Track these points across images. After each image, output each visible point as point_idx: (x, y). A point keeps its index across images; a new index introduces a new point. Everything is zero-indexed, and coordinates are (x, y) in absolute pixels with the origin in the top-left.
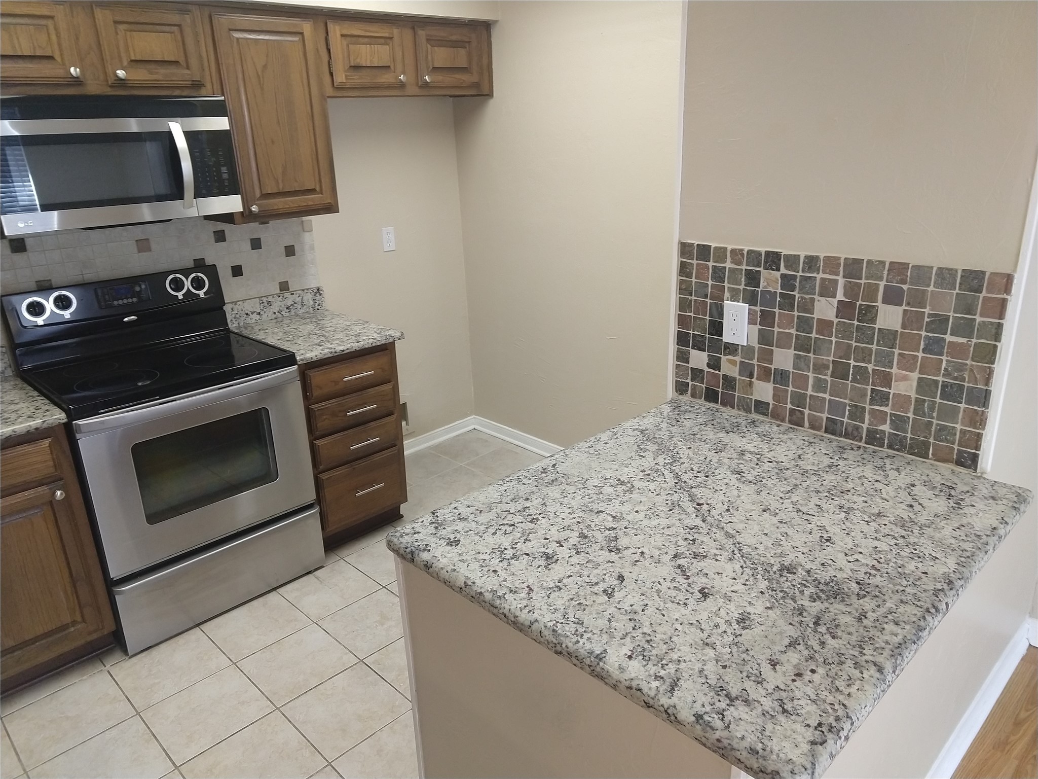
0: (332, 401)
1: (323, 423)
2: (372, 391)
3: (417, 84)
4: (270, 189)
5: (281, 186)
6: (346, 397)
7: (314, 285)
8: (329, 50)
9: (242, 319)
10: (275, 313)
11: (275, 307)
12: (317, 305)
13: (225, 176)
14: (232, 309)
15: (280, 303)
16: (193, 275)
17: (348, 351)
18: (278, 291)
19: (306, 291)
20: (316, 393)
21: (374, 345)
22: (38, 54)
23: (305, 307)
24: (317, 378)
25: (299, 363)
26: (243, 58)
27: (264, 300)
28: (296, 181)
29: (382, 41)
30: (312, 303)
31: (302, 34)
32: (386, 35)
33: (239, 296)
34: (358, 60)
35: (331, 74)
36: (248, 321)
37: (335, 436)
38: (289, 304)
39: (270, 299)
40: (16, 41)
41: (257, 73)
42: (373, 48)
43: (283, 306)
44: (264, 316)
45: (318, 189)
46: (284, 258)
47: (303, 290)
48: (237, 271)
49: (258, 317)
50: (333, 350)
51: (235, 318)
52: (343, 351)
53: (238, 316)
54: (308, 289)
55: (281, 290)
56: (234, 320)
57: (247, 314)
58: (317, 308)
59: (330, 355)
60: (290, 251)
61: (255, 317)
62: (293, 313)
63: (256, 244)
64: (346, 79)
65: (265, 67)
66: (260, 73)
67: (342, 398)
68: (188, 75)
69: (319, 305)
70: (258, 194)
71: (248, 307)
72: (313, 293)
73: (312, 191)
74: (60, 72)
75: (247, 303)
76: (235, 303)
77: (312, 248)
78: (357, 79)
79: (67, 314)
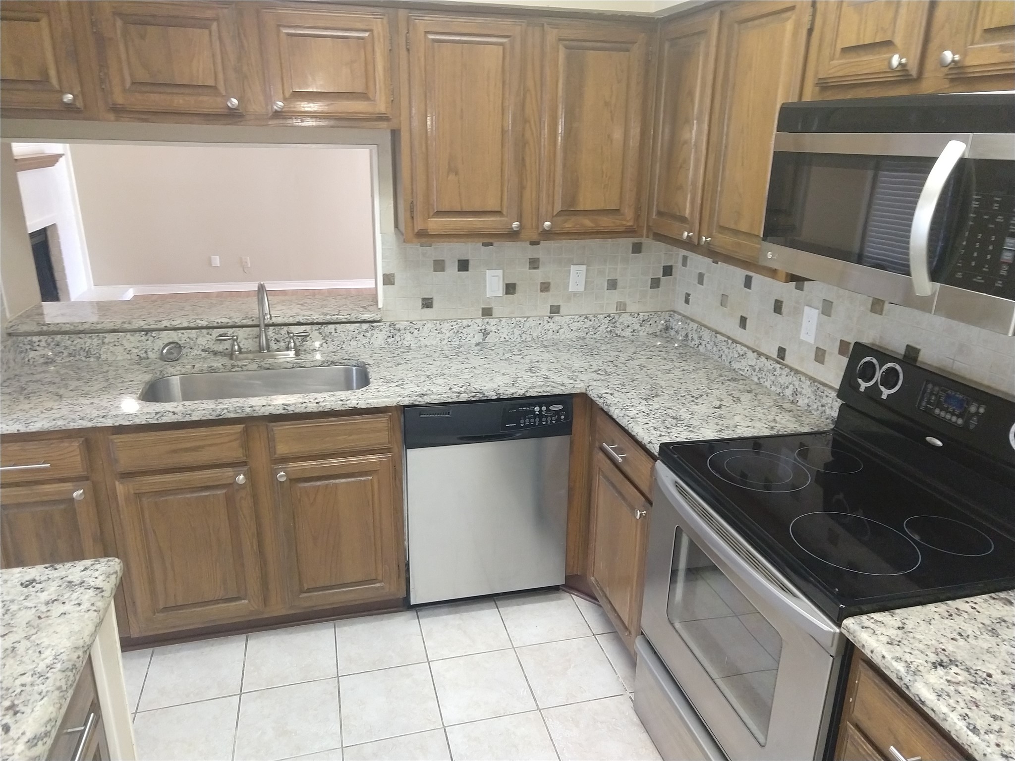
79: (886, 393)
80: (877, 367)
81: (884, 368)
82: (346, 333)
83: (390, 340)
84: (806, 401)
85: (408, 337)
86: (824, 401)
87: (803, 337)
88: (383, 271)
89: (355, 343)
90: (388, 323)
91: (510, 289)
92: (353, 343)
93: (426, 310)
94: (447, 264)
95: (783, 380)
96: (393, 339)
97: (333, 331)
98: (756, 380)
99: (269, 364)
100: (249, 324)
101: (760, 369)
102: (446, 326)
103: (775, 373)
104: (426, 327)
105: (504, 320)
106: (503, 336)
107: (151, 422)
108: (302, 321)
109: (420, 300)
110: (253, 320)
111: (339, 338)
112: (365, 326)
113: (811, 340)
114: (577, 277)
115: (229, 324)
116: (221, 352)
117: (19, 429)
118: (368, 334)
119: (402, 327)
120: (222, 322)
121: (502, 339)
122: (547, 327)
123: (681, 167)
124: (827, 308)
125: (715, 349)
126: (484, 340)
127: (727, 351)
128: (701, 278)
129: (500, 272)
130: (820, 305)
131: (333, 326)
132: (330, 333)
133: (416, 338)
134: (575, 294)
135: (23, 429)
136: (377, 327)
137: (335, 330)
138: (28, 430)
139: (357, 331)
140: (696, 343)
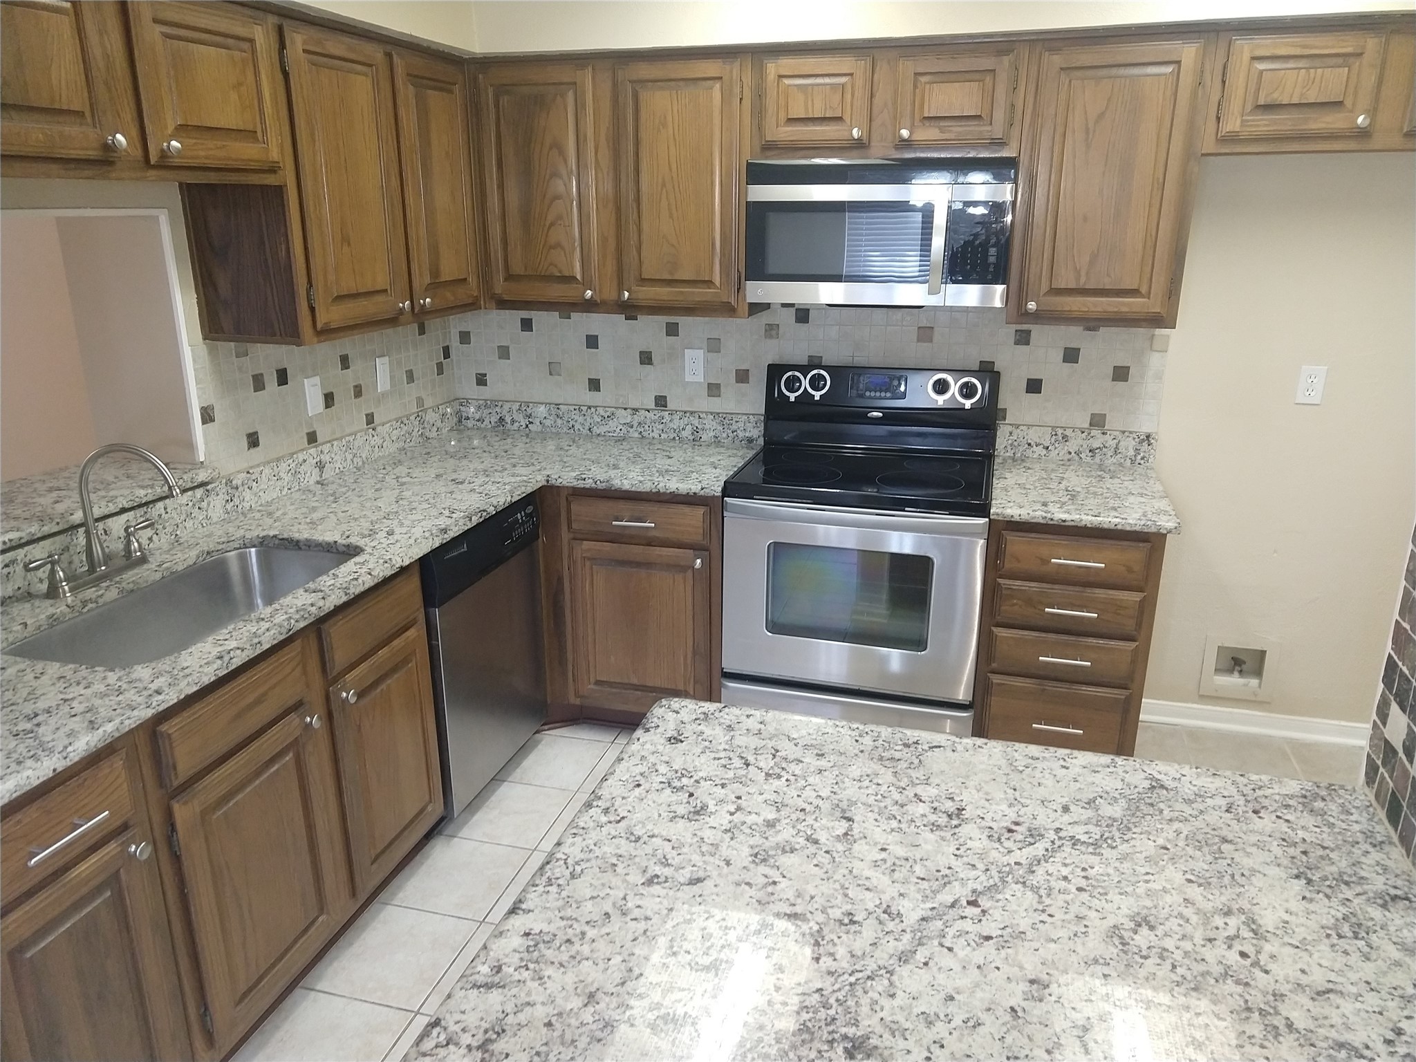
0: (1033, 584)
1: (1010, 609)
2: (1101, 593)
3: (1402, 128)
4: (1065, 279)
5: (1083, 280)
6: (1056, 587)
7: (1145, 429)
8: (1224, 82)
9: (1021, 449)
10: (1070, 453)
11: (1073, 446)
12: (1139, 457)
13: (992, 259)
14: (1011, 433)
15: (1080, 442)
16: (966, 380)
17: (1073, 524)
18: (1087, 425)
19: (1127, 434)
20: (1009, 564)
21: (1119, 527)
22: (827, 116)
23: (1119, 456)
24: (1016, 544)
25: (992, 517)
26: (1071, 106)
27: (1060, 431)
28: (1108, 275)
29: (1340, 60)
30: (1131, 453)
31: (1178, 63)
32: (1349, 50)
33: (1028, 420)
34: (1275, 95)
35: (1218, 119)
36: (1029, 453)
37: (1026, 633)
38: (1095, 445)
39: (1068, 432)
40: (810, 103)
41: (1087, 125)
42: (1312, 76)
43: (1085, 446)
44: (1053, 454)
45: (1144, 290)
46: (1108, 383)
47: (1124, 432)
48: (1034, 386)
49: (1044, 452)
50: (1049, 515)
51: (1011, 445)
52: (1064, 521)
53: (1016, 444)
54: (1131, 432)
55: (1091, 425)
56: (1009, 448)
57: (1029, 444)
58: (1138, 461)
59: (1042, 521)
60: (1121, 374)
61: (1040, 451)
62: (1097, 459)
63: (1071, 356)
64: (1242, 126)
65: (1101, 116)
66: (1091, 125)
67: (1049, 586)
68: (988, 131)
69: (1143, 458)
70: (1045, 287)
71: (1033, 435)
72: (1137, 440)
73: (1134, 292)
74: (845, 135)
75: (1031, 431)
76: (1017, 426)
77: (1159, 377)
78: (1264, 124)
79: (817, 395)
80: (802, 378)
81: (809, 376)
82: (178, 511)
83: (229, 506)
84: (712, 434)
85: (247, 494)
86: (734, 427)
87: (689, 378)
88: (200, 403)
89: (191, 522)
90: (224, 481)
91: (329, 399)
92: (189, 524)
93: (252, 450)
94: (266, 378)
95: (676, 423)
96: (232, 504)
97: (163, 511)
98: (636, 435)
99: (133, 582)
100: (52, 531)
101: (640, 423)
102: (283, 466)
103: (664, 421)
104: (263, 475)
105: (335, 443)
106: (337, 466)
107: (220, 675)
108: (127, 506)
109: (245, 438)
110: (58, 523)
111: (171, 521)
112: (199, 493)
113: (700, 378)
114: (383, 373)
115: (23, 541)
116: (10, 597)
117: (56, 766)
118: (204, 505)
119: (239, 483)
120: (10, 540)
121: (337, 471)
122: (373, 443)
123: (552, 224)
124: (714, 346)
125: (559, 422)
126: (321, 476)
127: (581, 419)
128: (504, 353)
129: (317, 380)
130: (705, 345)
131: (160, 505)
132: (160, 516)
133: (255, 495)
134: (383, 394)
135: (61, 765)
136: (213, 490)
137: (165, 509)
138: (68, 763)
139: (191, 504)
140: (523, 424)
